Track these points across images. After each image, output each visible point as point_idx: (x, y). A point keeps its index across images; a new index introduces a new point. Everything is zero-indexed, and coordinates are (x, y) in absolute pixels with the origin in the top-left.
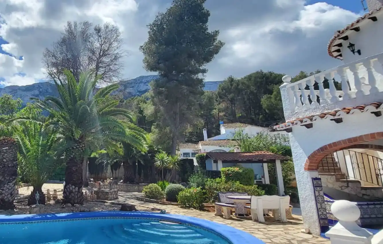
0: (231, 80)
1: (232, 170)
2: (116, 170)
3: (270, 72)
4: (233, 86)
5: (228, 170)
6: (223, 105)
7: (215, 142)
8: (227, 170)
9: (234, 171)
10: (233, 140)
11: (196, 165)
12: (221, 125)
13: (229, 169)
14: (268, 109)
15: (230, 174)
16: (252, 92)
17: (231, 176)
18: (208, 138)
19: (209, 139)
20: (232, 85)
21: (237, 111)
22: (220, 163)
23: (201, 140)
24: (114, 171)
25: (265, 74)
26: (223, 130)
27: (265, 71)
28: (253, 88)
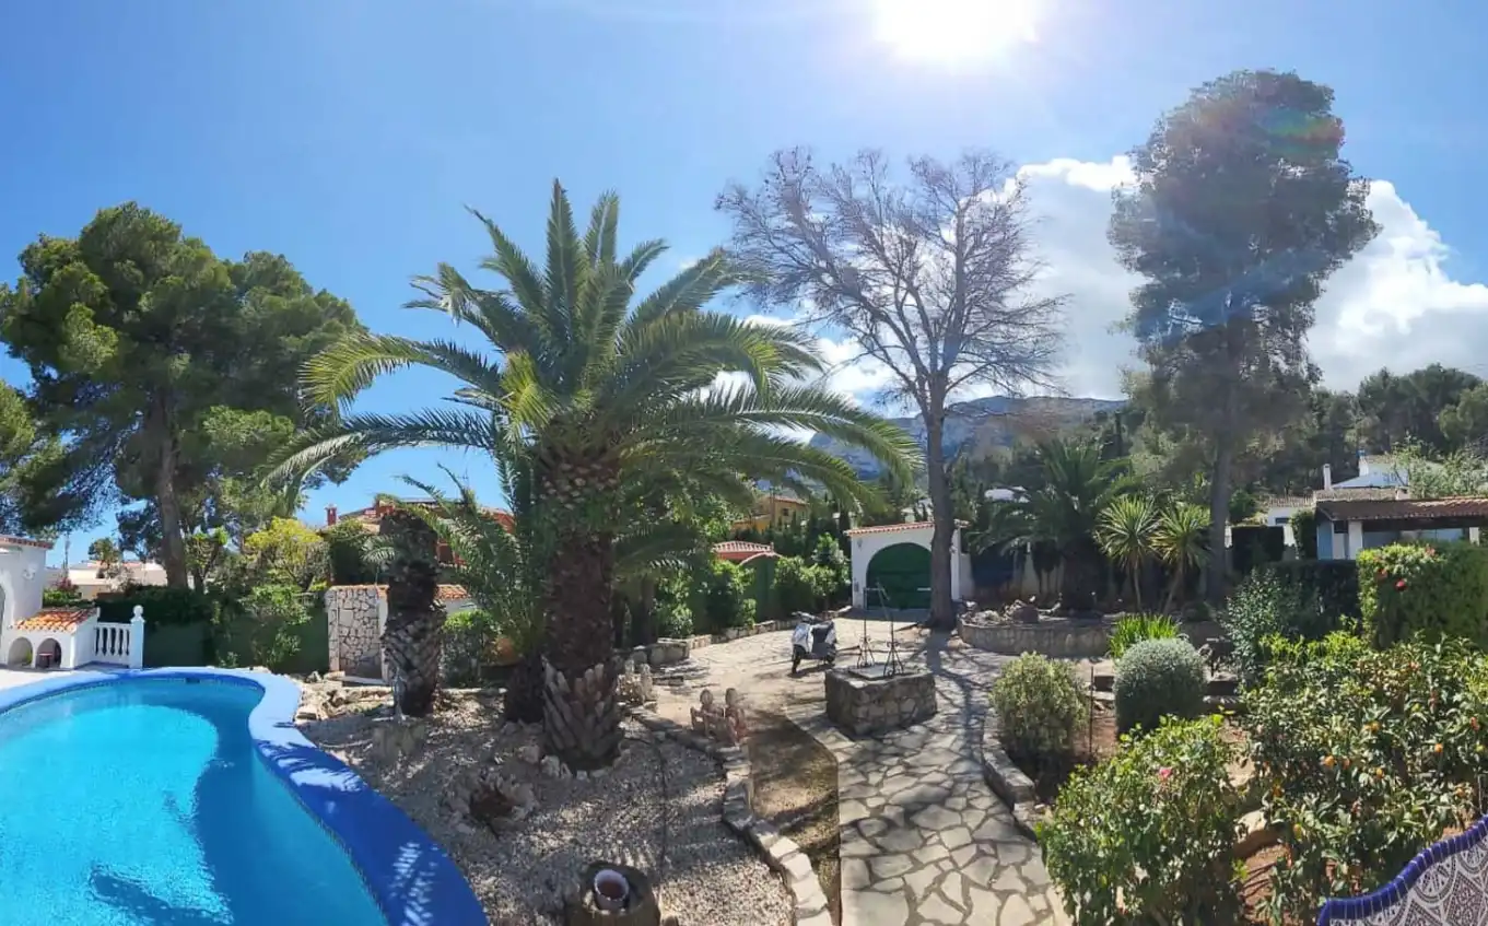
0: (1385, 375)
1: (1409, 558)
2: (1049, 570)
3: (1454, 370)
4: (1388, 388)
5: (1391, 560)
6: (1367, 422)
7: (1347, 491)
8: (1387, 559)
9: (1417, 562)
10: (1386, 488)
11: (1290, 545)
12: (1361, 458)
13: (1395, 555)
14: (1448, 433)
15: (1399, 577)
16: (1420, 400)
17: (1402, 589)
18: (1333, 483)
19: (1335, 486)
20: (1385, 385)
21: (1391, 437)
22: (1356, 534)
23: (1317, 489)
24: (1044, 575)
25: (1445, 372)
26: (1365, 468)
27: (1445, 366)
28: (1424, 395)
